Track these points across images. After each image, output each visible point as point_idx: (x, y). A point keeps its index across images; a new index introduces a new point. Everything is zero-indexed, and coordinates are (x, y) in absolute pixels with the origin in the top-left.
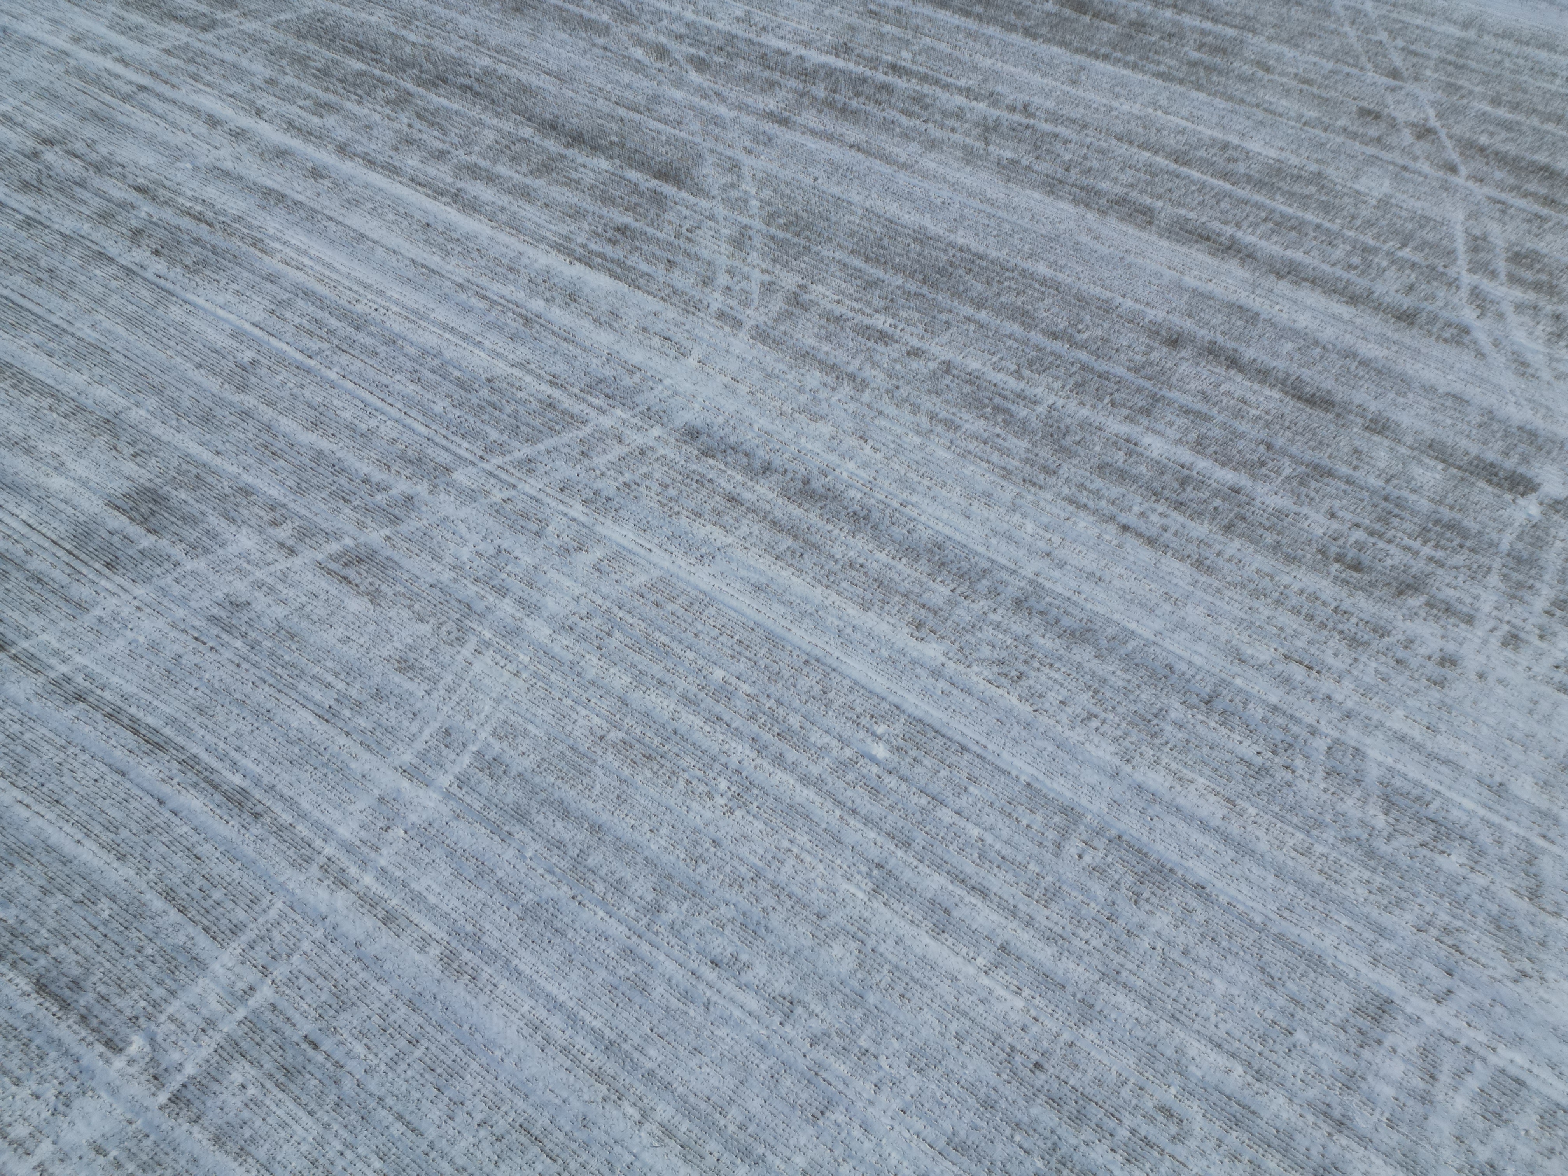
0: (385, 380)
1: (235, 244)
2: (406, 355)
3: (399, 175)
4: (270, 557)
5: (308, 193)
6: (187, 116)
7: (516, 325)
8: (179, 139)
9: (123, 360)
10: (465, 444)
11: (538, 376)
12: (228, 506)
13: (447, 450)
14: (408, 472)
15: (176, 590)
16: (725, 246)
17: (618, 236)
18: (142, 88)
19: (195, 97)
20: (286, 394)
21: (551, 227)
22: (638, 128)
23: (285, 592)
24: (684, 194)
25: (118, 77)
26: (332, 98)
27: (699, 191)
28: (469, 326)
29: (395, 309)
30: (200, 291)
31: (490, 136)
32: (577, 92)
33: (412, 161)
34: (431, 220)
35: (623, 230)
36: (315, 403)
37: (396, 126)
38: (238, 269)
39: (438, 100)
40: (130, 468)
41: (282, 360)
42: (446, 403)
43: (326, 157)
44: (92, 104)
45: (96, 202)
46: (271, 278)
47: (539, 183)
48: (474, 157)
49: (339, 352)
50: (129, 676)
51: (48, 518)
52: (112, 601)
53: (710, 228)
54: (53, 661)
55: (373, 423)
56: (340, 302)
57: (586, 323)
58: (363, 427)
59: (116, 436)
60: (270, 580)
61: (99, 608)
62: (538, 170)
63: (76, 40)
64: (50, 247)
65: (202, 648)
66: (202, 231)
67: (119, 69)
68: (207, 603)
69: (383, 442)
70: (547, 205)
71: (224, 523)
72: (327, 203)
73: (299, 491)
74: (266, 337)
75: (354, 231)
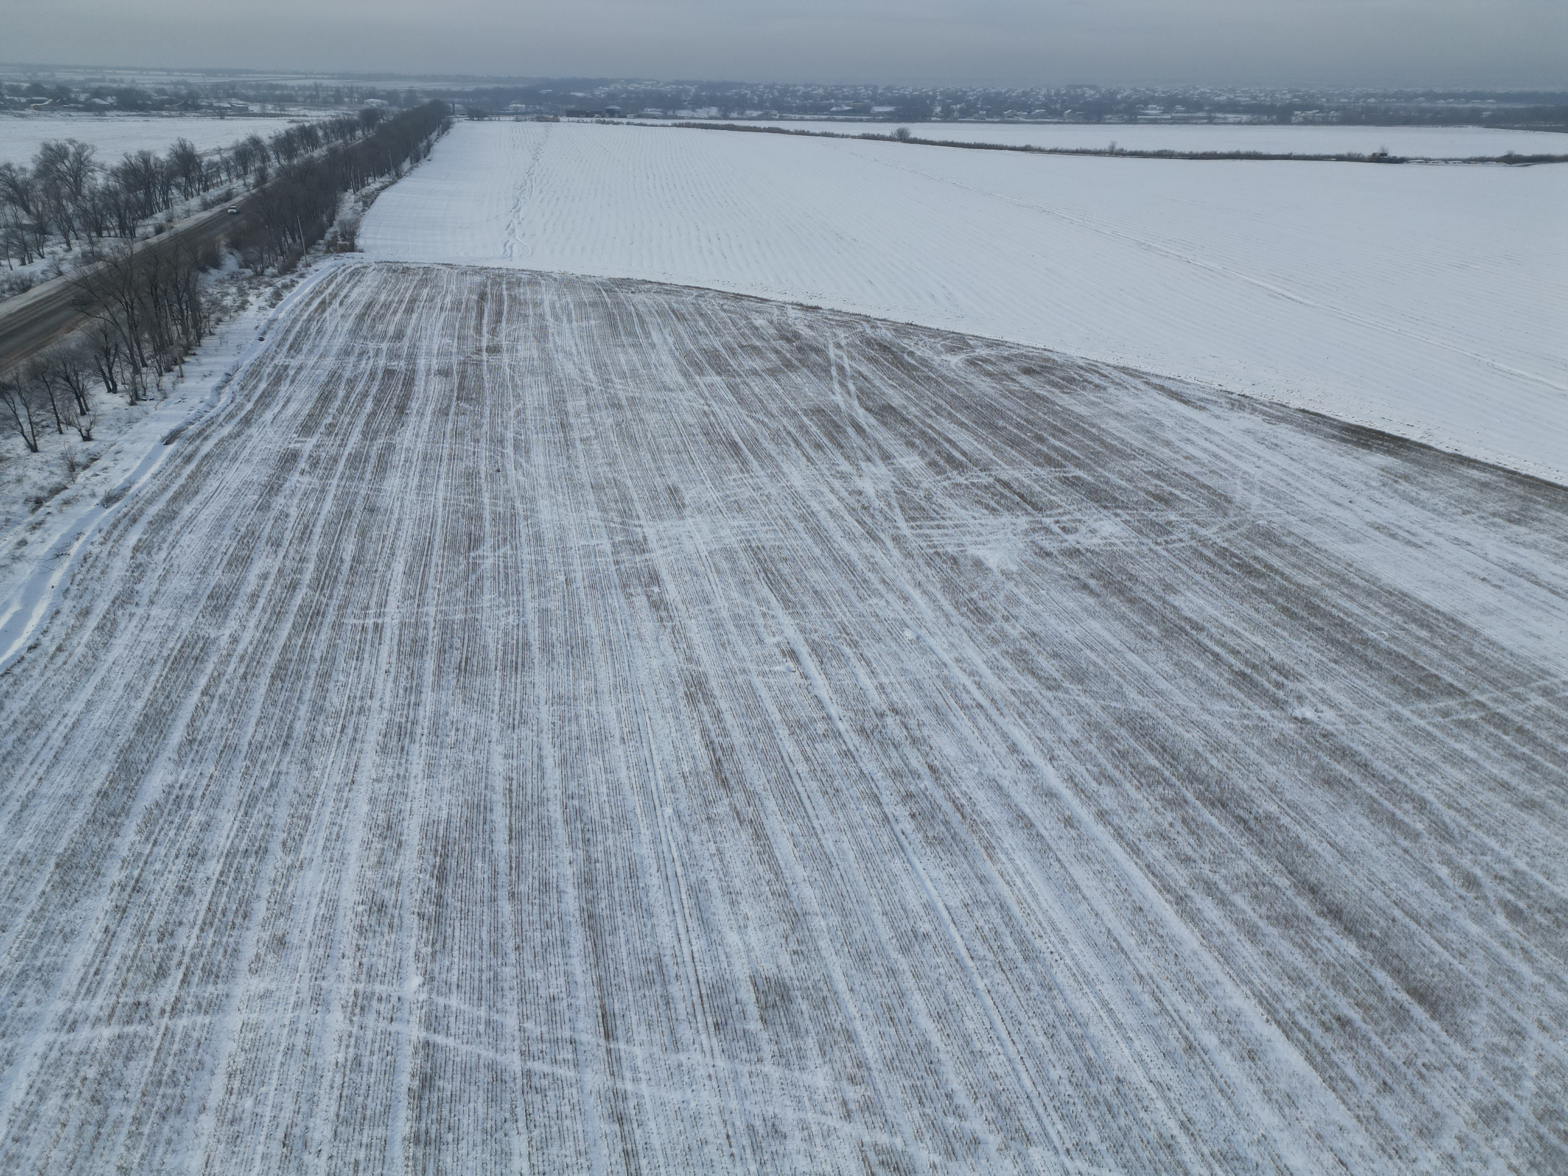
0: (1022, 1016)
1: (972, 840)
2: (1054, 1007)
3: (1138, 857)
4: (828, 1107)
5: (1053, 833)
6: (998, 737)
7: (1176, 1045)
8: (982, 749)
9: (838, 877)
10: (1060, 1126)
11: (1172, 1109)
12: (829, 1039)
13: (1039, 1119)
14: (991, 1115)
15: (745, 1081)
16: (1468, 1109)
17: (1336, 1025)
18: (980, 706)
19: (1012, 727)
20: (933, 975)
21: (1263, 975)
22: (1410, 936)
23: (819, 1150)
24: (1436, 1026)
25: (968, 692)
26: (1117, 775)
27: (1456, 1031)
28: (1128, 1017)
29: (1068, 961)
30: (924, 859)
31: (1242, 867)
32: (1355, 874)
33: (1156, 852)
34: (1146, 907)
35: (1344, 1022)
36: (951, 999)
37: (1159, 819)
38: (962, 859)
39: (1207, 816)
40: (785, 959)
41: (948, 947)
42: (1066, 1074)
43: (1084, 814)
44: (940, 701)
45: (897, 762)
46: (983, 880)
47: (1273, 932)
48: (1217, 877)
49: (998, 969)
50: (663, 1130)
51: (708, 960)
52: (699, 1056)
53: (1456, 1079)
54: (628, 1075)
55: (988, 1048)
56: (1025, 929)
57: (1254, 1089)
58: (978, 1046)
59: (793, 930)
60: (815, 1129)
61: (686, 1055)
62: (1277, 919)
63: (958, 661)
64: (848, 775)
65: (726, 1148)
66: (955, 818)
67: (973, 688)
68: (757, 1111)
69: (986, 1071)
70: (1269, 954)
71: (816, 1051)
72: (1064, 848)
73: (890, 1065)
74: (949, 921)
75: (1073, 880)
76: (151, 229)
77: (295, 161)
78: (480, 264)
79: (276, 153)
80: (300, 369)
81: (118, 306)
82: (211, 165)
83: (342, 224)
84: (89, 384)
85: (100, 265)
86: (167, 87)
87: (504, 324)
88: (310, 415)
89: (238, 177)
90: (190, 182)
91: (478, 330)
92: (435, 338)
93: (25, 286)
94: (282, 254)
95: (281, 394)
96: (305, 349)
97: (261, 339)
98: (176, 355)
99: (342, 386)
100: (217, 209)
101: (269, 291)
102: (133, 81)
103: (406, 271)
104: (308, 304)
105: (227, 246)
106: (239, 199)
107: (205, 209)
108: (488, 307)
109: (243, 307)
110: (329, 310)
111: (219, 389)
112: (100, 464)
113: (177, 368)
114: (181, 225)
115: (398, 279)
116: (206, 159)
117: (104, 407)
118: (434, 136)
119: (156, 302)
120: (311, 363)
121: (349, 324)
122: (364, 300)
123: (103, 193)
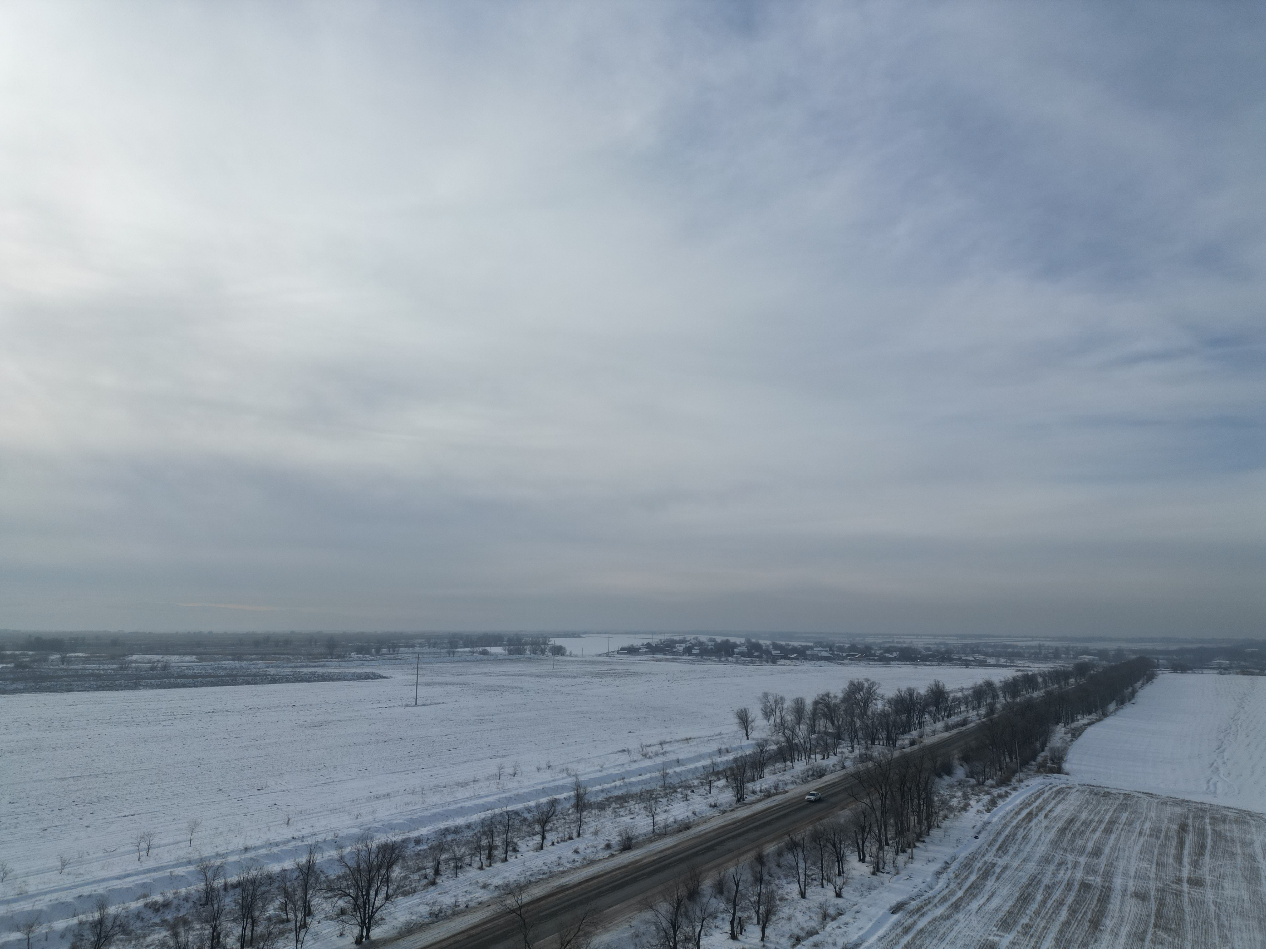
76: (907, 742)
77: (1018, 700)
78: (1181, 797)
79: (1004, 693)
80: (1005, 868)
81: (877, 795)
82: (955, 699)
83: (1052, 749)
84: (848, 852)
85: (870, 764)
86: (932, 646)
87: (1207, 858)
88: (1010, 913)
89: (973, 709)
90: (938, 710)
91: (1179, 859)
92: (1133, 861)
93: (820, 773)
94: (1001, 769)
95: (987, 888)
96: (1012, 851)
97: (976, 837)
98: (910, 840)
99: (1041, 891)
100: (955, 731)
101: (986, 798)
102: (911, 642)
103: (1107, 795)
104: (1018, 813)
105: (959, 759)
106: (972, 725)
107: (946, 731)
108: (1189, 839)
109: (965, 808)
110: (1035, 821)
111: (938, 874)
112: (844, 919)
113: (909, 850)
114: (929, 741)
115: (1099, 802)
116: (952, 695)
117: (854, 872)
118: (1139, 684)
119: (903, 796)
120: (1015, 864)
121: (1052, 835)
122: (1067, 816)
123: (880, 715)
